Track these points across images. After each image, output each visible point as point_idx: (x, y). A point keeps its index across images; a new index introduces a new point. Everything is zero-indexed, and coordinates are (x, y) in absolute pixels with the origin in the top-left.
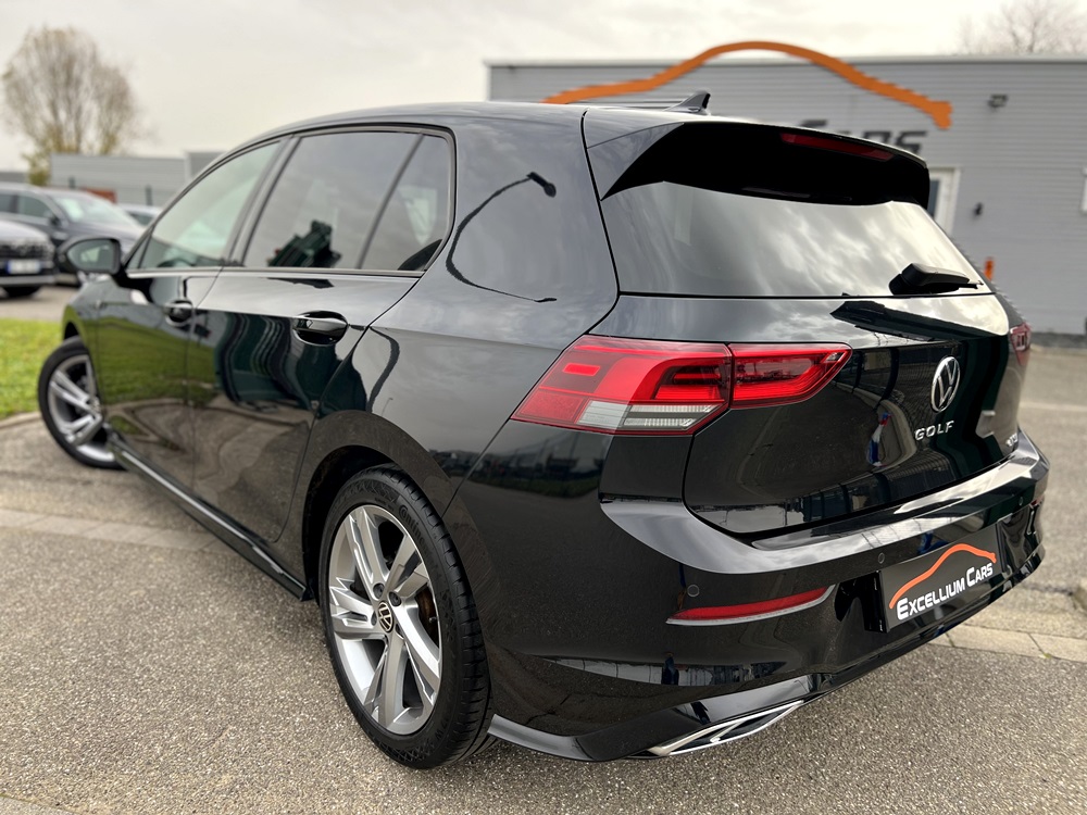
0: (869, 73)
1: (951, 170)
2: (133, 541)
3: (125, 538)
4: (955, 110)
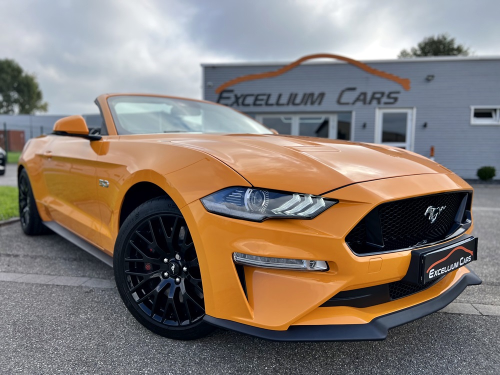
0: (373, 67)
1: (412, 108)
2: (43, 283)
3: (38, 281)
4: (411, 83)
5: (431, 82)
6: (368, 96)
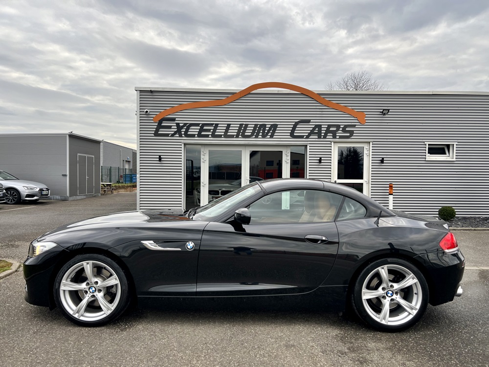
1: (368, 143)
4: (366, 116)
5: (386, 116)
6: (322, 129)
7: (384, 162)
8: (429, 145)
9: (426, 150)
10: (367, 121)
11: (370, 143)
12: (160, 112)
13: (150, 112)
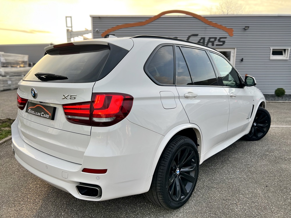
4: (234, 31)
5: (247, 31)
6: (206, 40)
7: (243, 60)
8: (273, 49)
9: (270, 53)
10: (234, 34)
11: (234, 48)
12: (105, 31)
13: (99, 31)
